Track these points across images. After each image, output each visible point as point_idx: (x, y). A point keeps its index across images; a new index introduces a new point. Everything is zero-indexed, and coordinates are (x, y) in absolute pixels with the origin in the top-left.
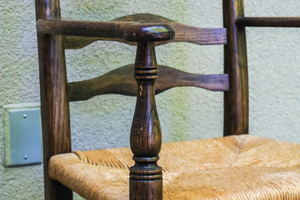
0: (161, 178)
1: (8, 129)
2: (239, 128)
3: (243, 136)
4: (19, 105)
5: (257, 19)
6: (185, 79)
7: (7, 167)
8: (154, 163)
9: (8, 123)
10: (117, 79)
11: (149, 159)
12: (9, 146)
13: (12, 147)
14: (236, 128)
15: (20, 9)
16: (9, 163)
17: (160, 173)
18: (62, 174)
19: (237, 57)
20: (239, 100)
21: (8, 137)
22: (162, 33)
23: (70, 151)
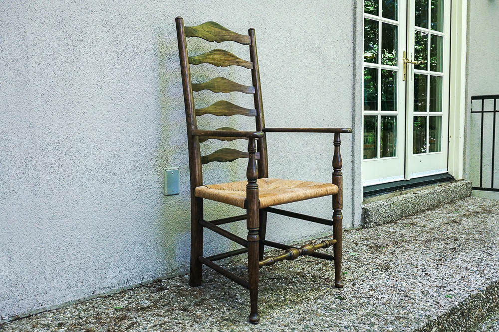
0: (258, 188)
1: (166, 178)
2: (265, 175)
3: (267, 178)
4: (170, 168)
5: (272, 129)
6: (243, 155)
7: (165, 195)
8: (255, 182)
9: (166, 176)
10: (217, 155)
11: (254, 181)
12: (166, 186)
13: (168, 187)
14: (263, 175)
15: (170, 126)
16: (166, 194)
17: (258, 186)
18: (200, 193)
19: (263, 145)
20: (264, 163)
21: (166, 182)
22: (261, 135)
23: (202, 185)
